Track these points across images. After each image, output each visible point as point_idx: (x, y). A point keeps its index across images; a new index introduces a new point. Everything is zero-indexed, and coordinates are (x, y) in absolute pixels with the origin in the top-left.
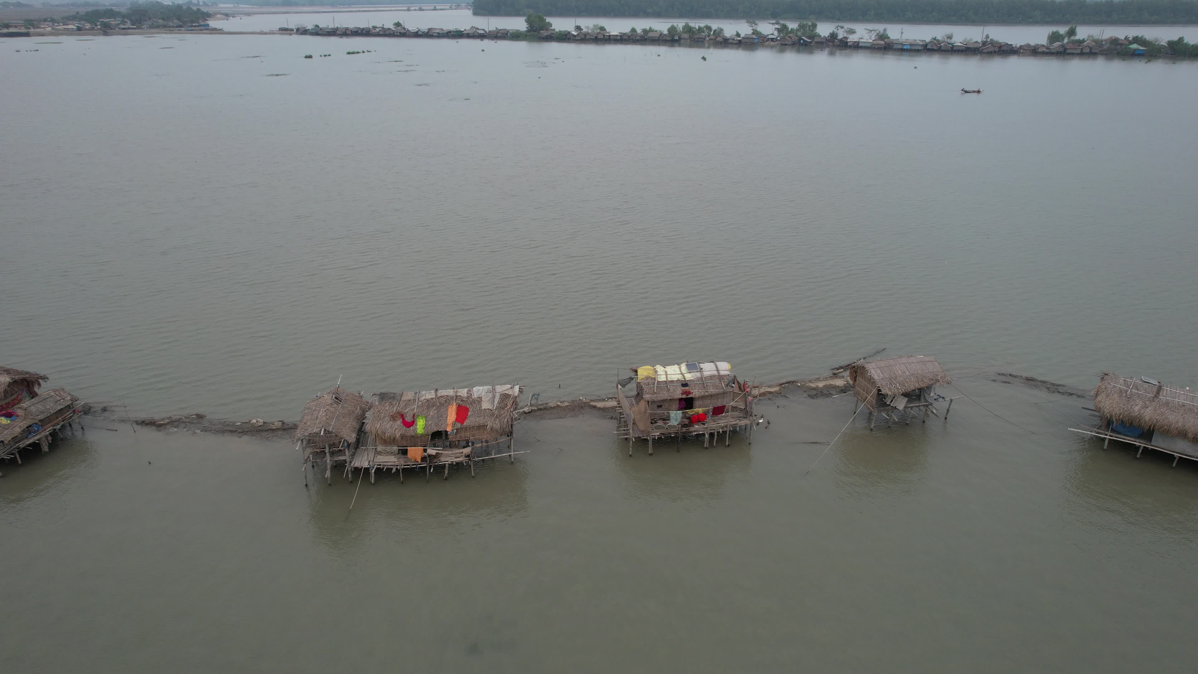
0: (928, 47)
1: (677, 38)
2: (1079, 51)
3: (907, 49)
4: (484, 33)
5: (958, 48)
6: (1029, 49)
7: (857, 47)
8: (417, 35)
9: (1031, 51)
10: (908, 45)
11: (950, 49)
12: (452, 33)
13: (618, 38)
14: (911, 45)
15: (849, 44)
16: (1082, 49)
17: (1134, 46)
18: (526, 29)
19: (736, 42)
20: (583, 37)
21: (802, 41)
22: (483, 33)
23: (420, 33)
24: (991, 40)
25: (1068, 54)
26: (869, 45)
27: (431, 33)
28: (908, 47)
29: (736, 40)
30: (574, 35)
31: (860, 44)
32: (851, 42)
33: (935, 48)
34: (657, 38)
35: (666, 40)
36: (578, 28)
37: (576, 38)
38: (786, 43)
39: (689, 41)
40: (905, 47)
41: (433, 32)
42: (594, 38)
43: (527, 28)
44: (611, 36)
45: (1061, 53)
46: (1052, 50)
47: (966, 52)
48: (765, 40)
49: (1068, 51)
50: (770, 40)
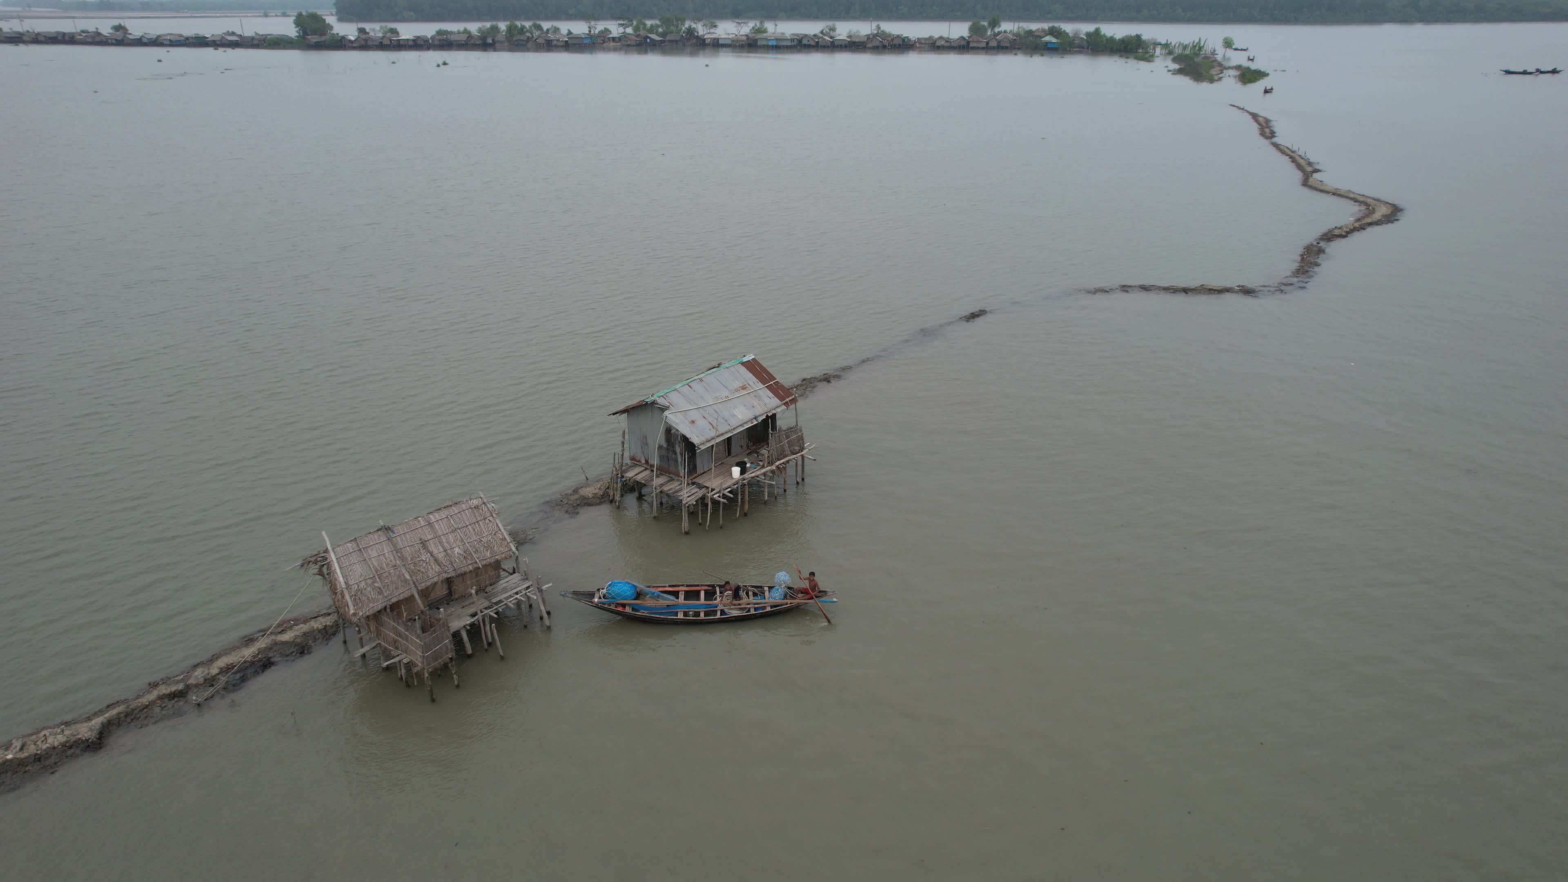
0: (803, 43)
1: (491, 42)
2: (984, 45)
3: (773, 46)
4: (238, 40)
5: (840, 43)
6: (927, 42)
7: (717, 45)
8: (140, 42)
9: (930, 45)
10: (773, 40)
11: (829, 44)
12: (191, 40)
13: (410, 43)
14: (777, 40)
15: (706, 42)
16: (987, 43)
17: (1048, 38)
18: (297, 34)
19: (561, 44)
20: (363, 43)
21: (648, 40)
22: (235, 40)
23: (145, 40)
24: (883, 31)
25: (973, 48)
26: (729, 42)
27: (160, 40)
28: (774, 43)
29: (562, 41)
30: (350, 41)
31: (721, 42)
32: (708, 38)
33: (813, 43)
34: (463, 42)
35: (476, 45)
36: (362, 31)
37: (353, 45)
38: (629, 43)
39: (506, 44)
40: (770, 43)
41: (164, 39)
42: (377, 43)
43: (297, 32)
44: (401, 41)
45: (964, 47)
46: (952, 43)
47: (852, 47)
48: (606, 40)
49: (971, 45)
50: (611, 39)
